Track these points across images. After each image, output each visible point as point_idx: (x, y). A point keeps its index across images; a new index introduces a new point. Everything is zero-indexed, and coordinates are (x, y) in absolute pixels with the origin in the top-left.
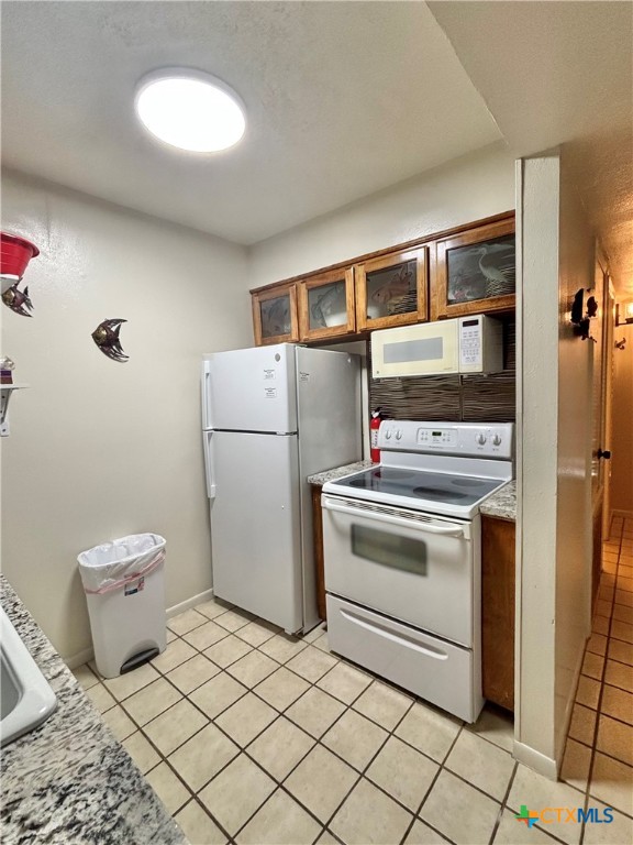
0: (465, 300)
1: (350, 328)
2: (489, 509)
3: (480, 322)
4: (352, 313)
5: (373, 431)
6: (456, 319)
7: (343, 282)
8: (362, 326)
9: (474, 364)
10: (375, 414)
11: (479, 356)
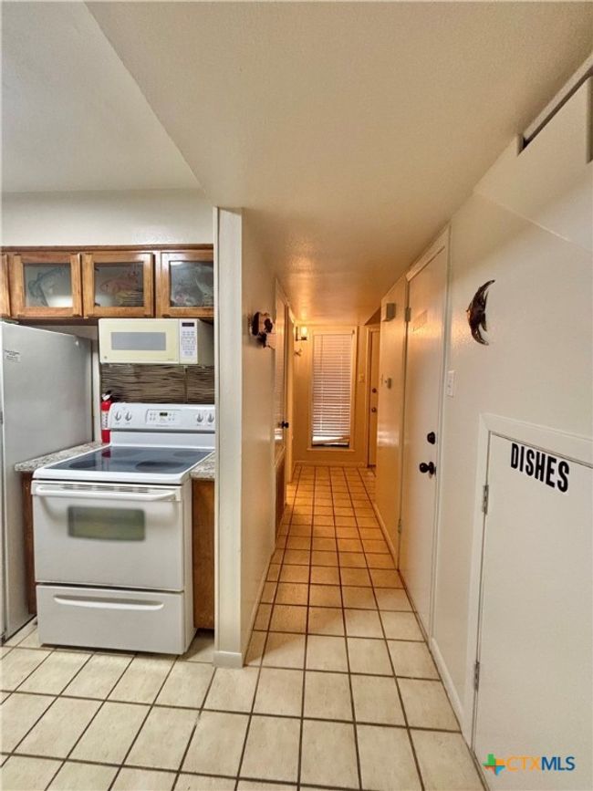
0: (185, 305)
1: (77, 311)
2: (197, 474)
3: (196, 324)
4: (79, 297)
5: (104, 413)
6: (176, 320)
7: (69, 265)
8: (89, 311)
9: (191, 358)
10: (105, 397)
11: (195, 352)
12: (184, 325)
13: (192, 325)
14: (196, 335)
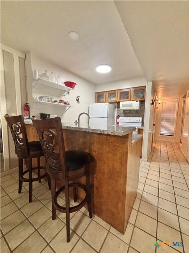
0: (136, 98)
2: (139, 128)
4: (117, 98)
5: (118, 119)
7: (115, 93)
8: (118, 101)
10: (118, 116)
11: (138, 107)
12: (136, 102)
13: (138, 102)
14: (138, 104)
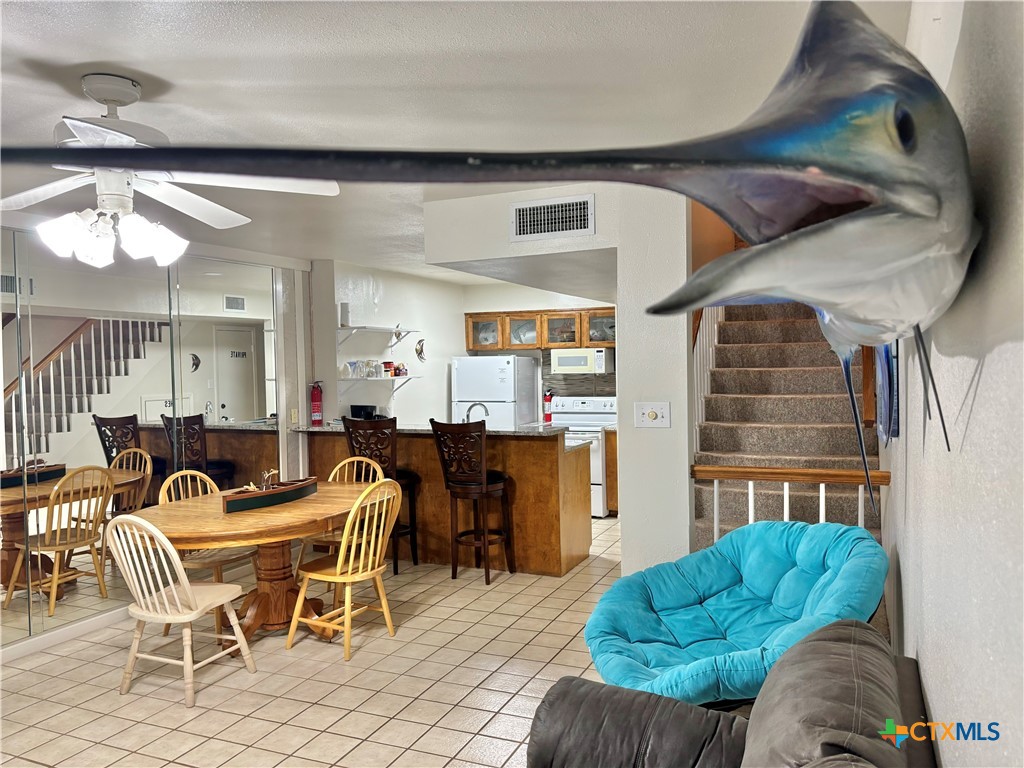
1: (539, 345)
2: (607, 428)
4: (540, 338)
5: (547, 403)
6: (593, 349)
7: (535, 320)
8: (545, 344)
9: (602, 370)
10: (548, 394)
11: (604, 367)
12: (597, 351)
13: (602, 351)
14: (606, 357)
